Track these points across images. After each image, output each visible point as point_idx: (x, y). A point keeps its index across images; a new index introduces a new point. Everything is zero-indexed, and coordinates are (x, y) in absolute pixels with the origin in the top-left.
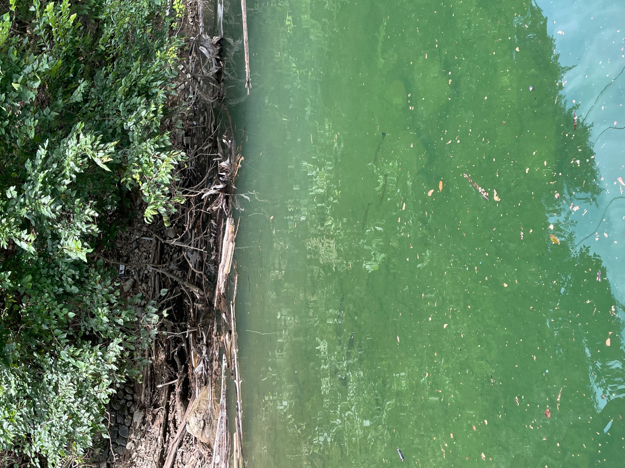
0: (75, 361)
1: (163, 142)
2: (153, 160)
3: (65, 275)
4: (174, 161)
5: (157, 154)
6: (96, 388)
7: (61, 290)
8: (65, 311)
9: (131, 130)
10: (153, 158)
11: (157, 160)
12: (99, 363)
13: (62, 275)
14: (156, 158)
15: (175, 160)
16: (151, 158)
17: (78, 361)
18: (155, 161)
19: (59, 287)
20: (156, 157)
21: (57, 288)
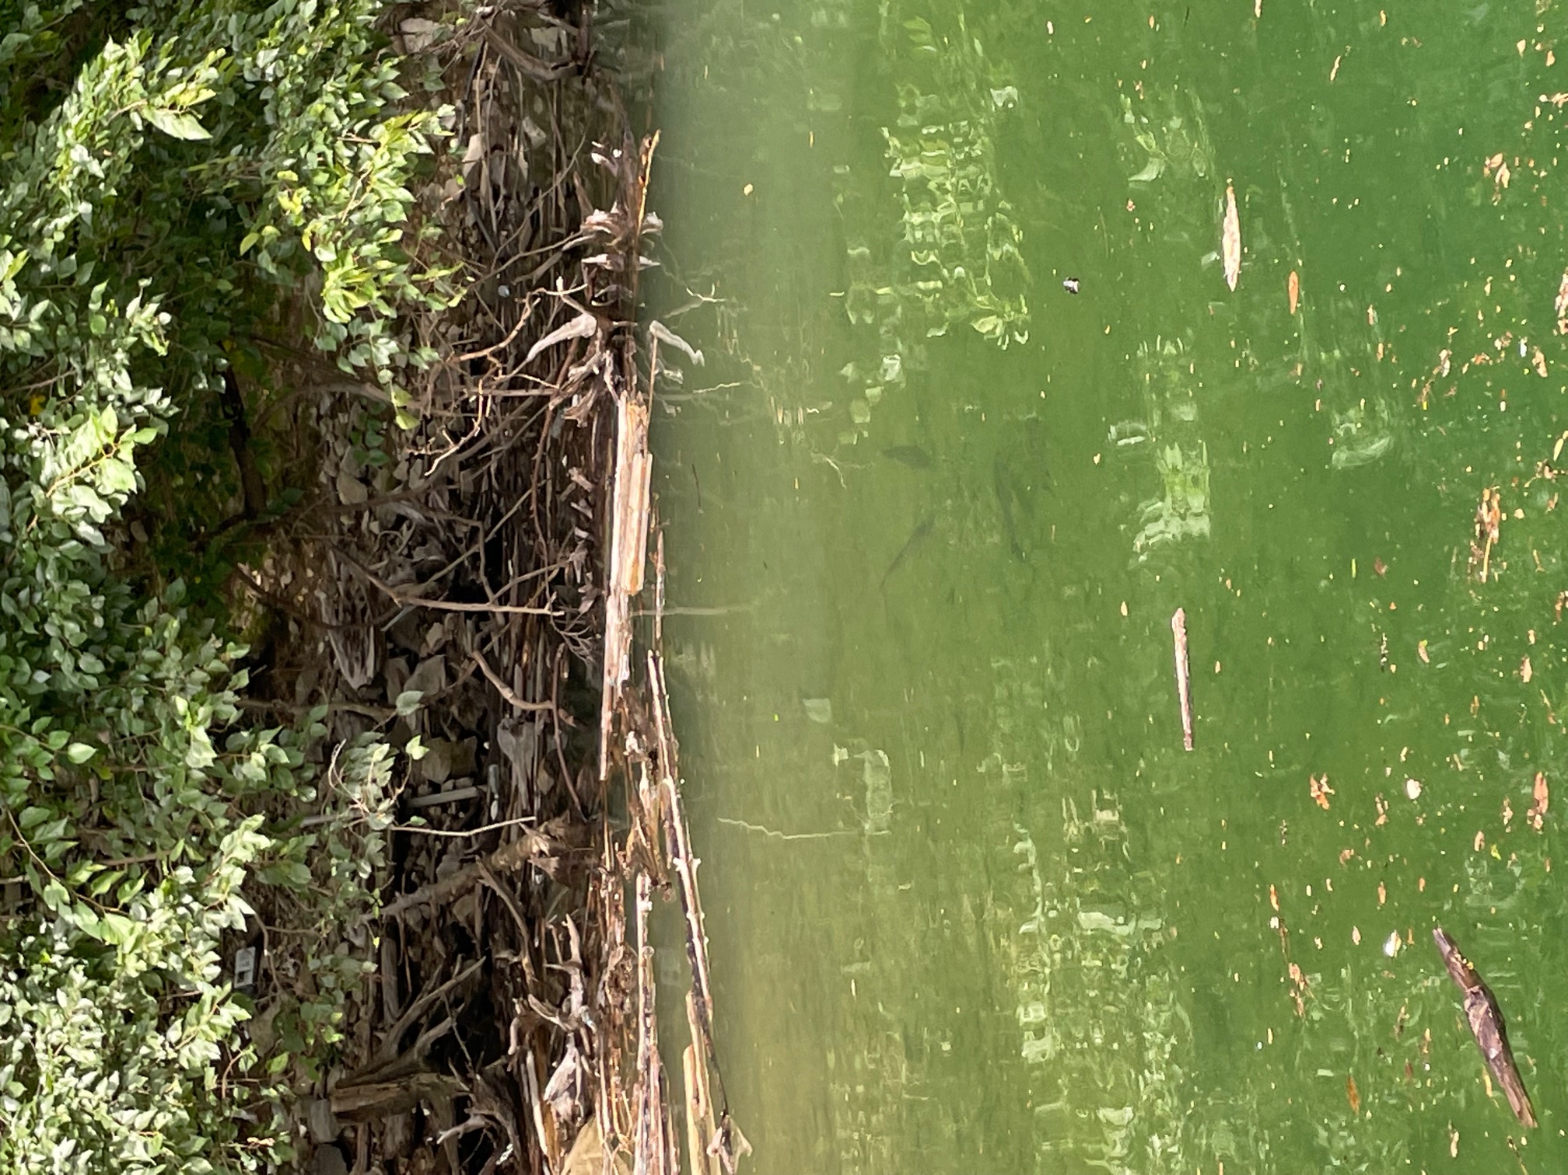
0: (95, 918)
1: (378, 90)
2: (346, 153)
3: (55, 618)
4: (418, 142)
5: (357, 128)
6: (174, 1034)
7: (42, 677)
8: (58, 739)
9: (271, 80)
10: (347, 144)
11: (359, 149)
12: (183, 917)
13: (44, 619)
14: (356, 143)
15: (422, 140)
16: (339, 143)
17: (109, 918)
18: (351, 154)
19: (35, 667)
20: (355, 139)
21: (26, 668)
